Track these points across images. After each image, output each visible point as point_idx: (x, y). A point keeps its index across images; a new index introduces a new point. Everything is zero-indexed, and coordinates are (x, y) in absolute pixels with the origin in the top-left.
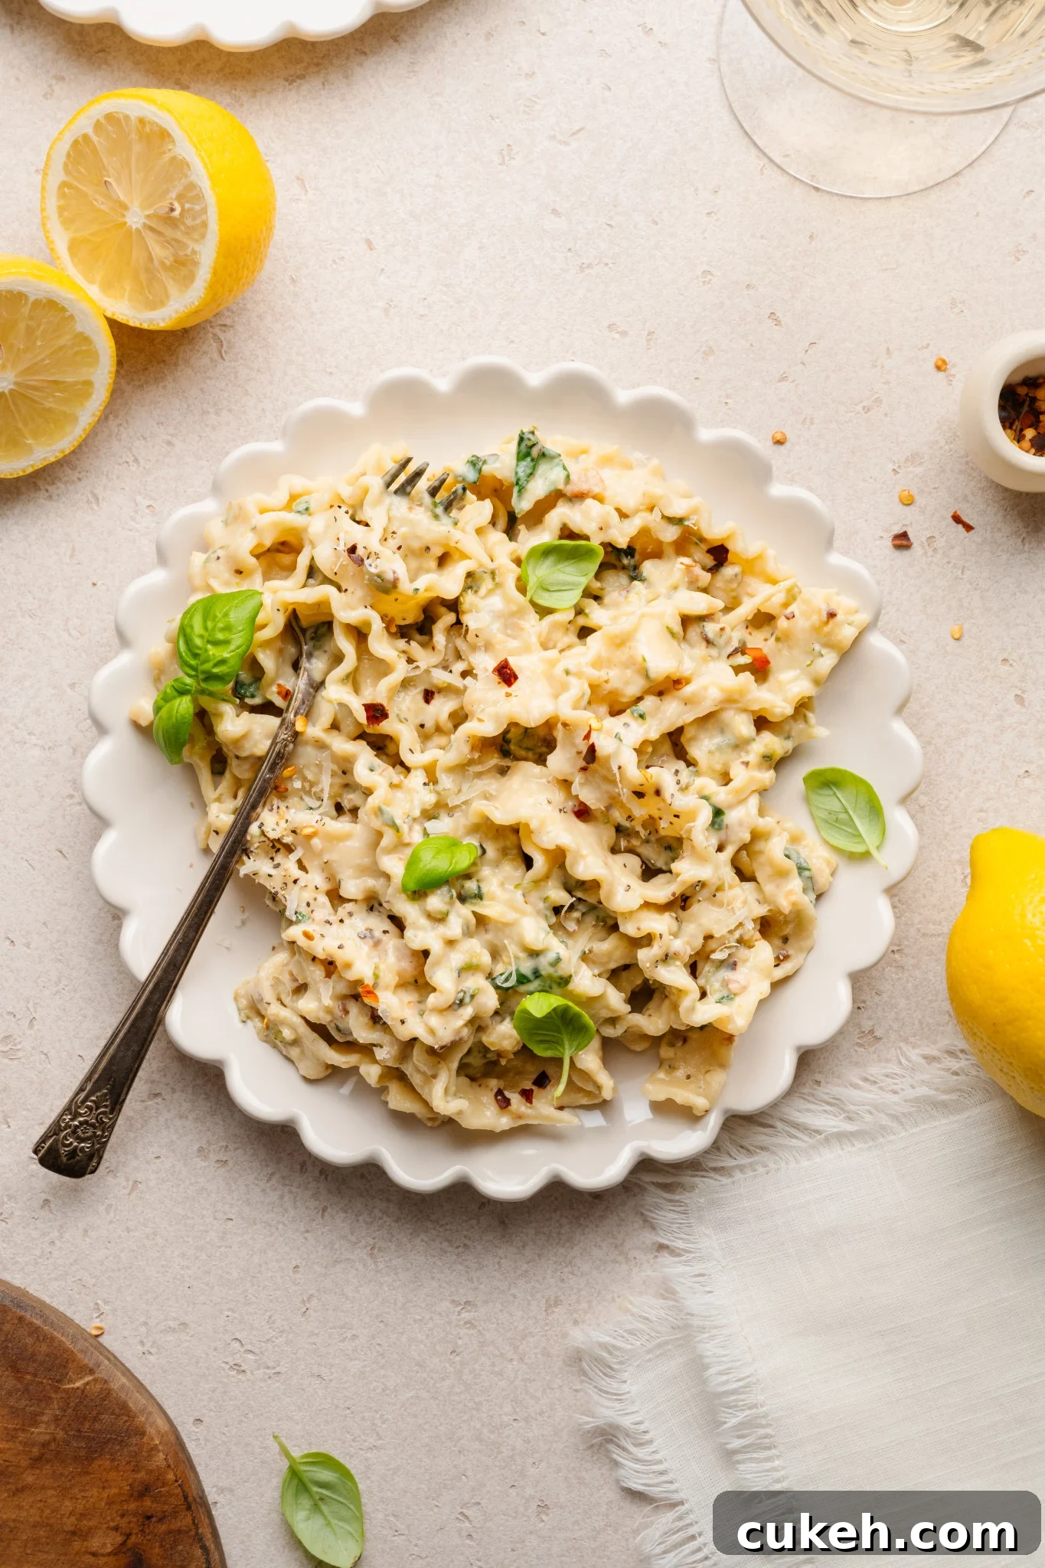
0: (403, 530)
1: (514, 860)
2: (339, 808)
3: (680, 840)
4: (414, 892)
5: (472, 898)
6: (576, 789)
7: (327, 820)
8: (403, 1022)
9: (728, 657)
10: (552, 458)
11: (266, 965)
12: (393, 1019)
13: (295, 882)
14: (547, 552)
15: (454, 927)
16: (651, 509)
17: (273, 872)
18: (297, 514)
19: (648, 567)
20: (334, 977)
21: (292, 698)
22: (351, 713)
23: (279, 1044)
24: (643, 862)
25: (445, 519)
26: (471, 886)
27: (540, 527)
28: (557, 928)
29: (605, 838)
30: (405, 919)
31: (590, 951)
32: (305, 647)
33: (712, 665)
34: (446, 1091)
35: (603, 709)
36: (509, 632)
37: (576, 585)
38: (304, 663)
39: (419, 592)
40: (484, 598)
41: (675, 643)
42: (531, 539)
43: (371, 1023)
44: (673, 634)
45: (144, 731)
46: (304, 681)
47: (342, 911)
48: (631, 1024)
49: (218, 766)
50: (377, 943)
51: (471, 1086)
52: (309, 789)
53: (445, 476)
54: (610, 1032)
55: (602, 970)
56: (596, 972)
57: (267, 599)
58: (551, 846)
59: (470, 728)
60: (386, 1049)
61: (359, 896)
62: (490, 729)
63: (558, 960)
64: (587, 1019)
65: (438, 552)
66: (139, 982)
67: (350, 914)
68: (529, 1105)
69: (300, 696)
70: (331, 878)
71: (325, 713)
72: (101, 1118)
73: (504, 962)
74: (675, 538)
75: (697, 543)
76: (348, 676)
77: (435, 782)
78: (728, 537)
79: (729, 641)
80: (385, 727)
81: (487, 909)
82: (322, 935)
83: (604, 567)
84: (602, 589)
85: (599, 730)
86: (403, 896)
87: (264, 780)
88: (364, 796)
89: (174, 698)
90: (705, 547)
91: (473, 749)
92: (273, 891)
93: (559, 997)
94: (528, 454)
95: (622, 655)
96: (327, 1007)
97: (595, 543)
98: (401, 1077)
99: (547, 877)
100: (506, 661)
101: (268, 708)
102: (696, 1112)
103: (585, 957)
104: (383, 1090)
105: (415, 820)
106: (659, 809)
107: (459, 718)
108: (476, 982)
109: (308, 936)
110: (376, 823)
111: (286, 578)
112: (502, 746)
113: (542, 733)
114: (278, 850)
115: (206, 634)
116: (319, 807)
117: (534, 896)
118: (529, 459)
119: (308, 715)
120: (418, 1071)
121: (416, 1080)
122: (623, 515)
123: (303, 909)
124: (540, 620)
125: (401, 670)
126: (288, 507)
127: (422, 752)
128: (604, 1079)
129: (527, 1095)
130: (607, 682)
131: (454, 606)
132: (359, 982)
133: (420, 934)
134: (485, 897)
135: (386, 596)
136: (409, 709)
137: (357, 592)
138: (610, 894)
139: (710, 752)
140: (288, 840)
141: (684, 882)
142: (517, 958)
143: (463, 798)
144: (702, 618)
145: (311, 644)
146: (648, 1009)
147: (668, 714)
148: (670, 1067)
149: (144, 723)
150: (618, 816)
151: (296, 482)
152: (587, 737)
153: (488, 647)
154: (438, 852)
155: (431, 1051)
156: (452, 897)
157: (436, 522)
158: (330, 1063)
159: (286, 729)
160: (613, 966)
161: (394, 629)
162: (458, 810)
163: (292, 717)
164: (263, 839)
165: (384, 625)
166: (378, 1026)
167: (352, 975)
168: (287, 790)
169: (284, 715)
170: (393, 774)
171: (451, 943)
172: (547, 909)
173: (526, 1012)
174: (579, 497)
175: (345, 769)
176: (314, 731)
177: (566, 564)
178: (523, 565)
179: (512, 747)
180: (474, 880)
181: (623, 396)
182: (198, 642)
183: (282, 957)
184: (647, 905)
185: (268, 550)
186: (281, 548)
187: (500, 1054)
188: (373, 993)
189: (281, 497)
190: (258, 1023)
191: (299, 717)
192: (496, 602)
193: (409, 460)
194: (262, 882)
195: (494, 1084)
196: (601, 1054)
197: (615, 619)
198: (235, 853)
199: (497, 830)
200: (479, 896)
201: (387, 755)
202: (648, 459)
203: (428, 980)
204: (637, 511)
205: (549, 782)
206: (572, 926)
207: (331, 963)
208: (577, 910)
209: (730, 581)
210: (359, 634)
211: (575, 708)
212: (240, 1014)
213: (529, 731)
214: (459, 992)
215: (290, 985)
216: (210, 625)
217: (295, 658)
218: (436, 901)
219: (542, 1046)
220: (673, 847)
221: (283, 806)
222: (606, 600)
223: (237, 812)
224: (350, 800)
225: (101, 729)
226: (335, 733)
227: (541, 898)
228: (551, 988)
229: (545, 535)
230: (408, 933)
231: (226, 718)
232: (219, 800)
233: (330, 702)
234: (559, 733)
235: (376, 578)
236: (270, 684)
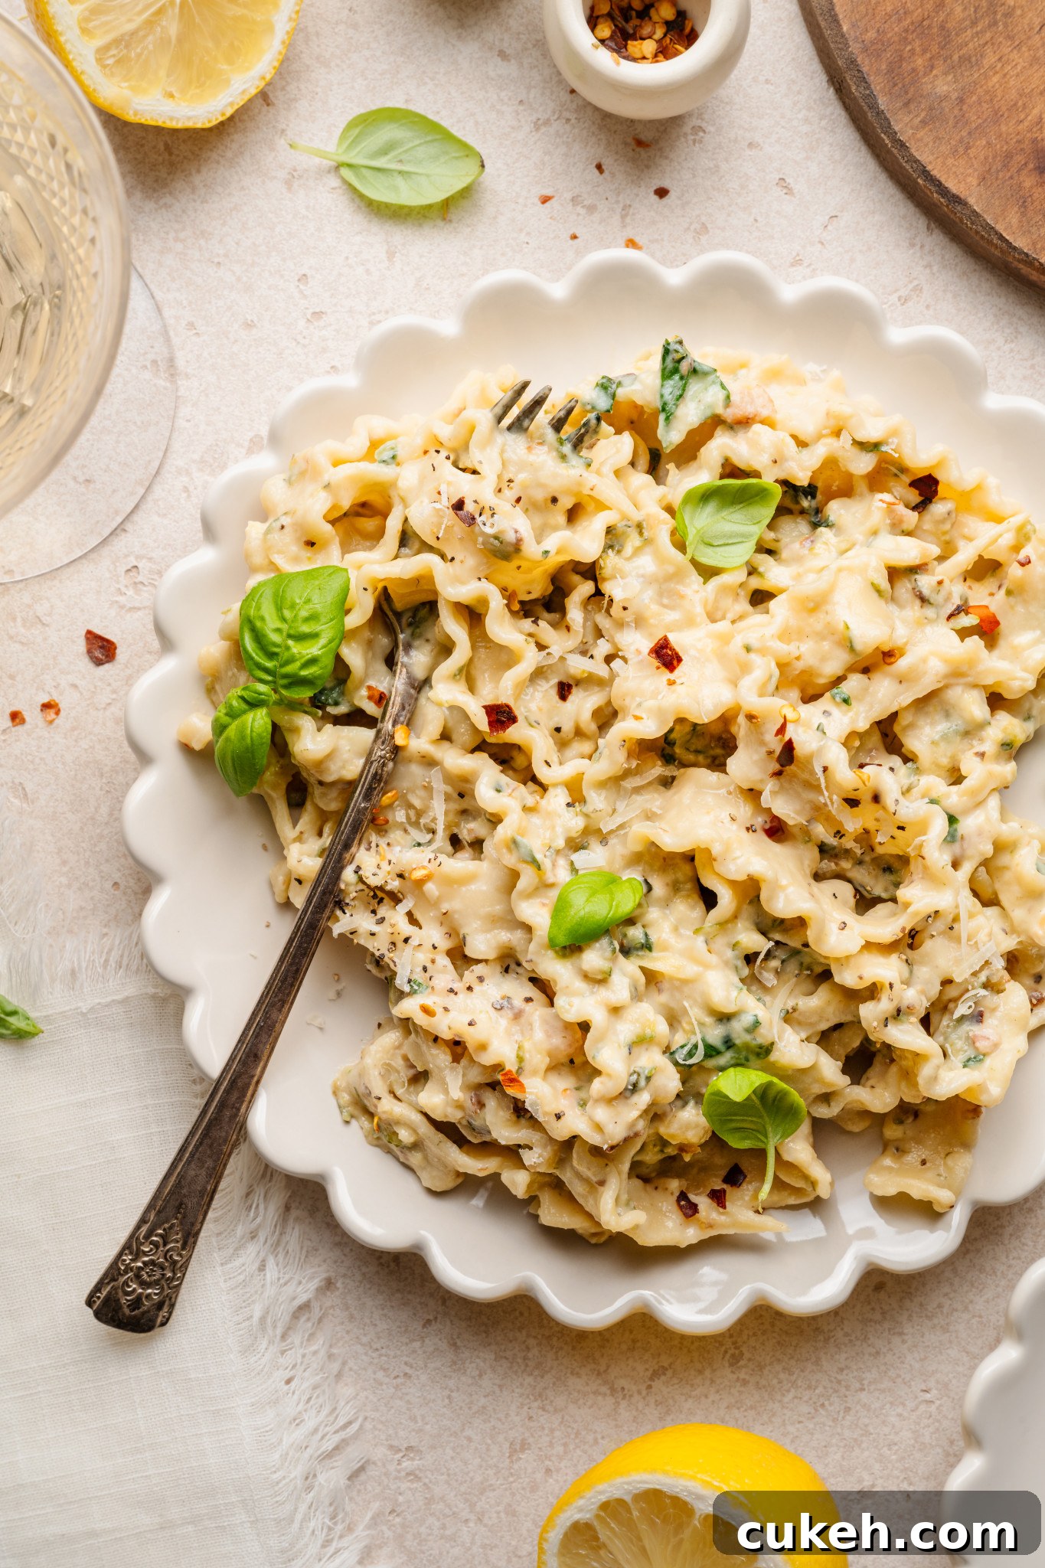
0: (521, 477)
1: (688, 896)
2: (455, 842)
3: (904, 860)
4: (564, 948)
5: (637, 949)
6: (766, 800)
7: (442, 858)
8: (558, 1117)
9: (949, 618)
10: (706, 374)
11: (373, 1048)
12: (546, 1114)
13: (406, 940)
14: (706, 496)
15: (620, 988)
16: (838, 433)
17: (376, 929)
18: (382, 465)
19: (835, 509)
20: (464, 1062)
21: (388, 703)
22: (467, 717)
23: (395, 1149)
24: (857, 890)
25: (574, 460)
26: (635, 933)
27: (694, 465)
28: (752, 981)
29: (807, 862)
30: (555, 982)
31: (794, 1010)
32: (401, 636)
33: (928, 629)
34: (617, 1200)
35: (795, 694)
36: (665, 601)
37: (746, 536)
38: (401, 657)
39: (551, 554)
40: (628, 559)
41: (882, 603)
42: (684, 481)
43: (514, 1118)
44: (879, 592)
45: (199, 757)
46: (403, 681)
47: (470, 976)
48: (849, 1099)
49: (295, 796)
50: (518, 1016)
51: (646, 1190)
52: (416, 819)
53: (573, 403)
54: (824, 1112)
55: (810, 1032)
56: (804, 1035)
57: (353, 575)
58: (741, 877)
59: (625, 728)
60: (537, 1150)
61: (491, 955)
62: (651, 729)
63: (757, 1024)
64: (795, 1097)
65: (566, 503)
66: (210, 1078)
67: (481, 979)
68: (721, 1210)
69: (399, 700)
70: (452, 932)
71: (432, 719)
72: (171, 1256)
73: (684, 1030)
74: (870, 468)
75: (896, 475)
76: (460, 670)
77: (582, 800)
78: (940, 464)
79: (948, 598)
80: (513, 734)
81: (657, 962)
82: (446, 1009)
83: (782, 511)
84: (777, 541)
85: (796, 721)
86: (550, 953)
87: (359, 811)
88: (488, 824)
89: (244, 712)
90: (907, 479)
91: (630, 755)
92: (377, 954)
93: (760, 1073)
94: (676, 371)
95: (817, 623)
96: (457, 1101)
97: (768, 480)
98: (557, 1186)
99: (735, 917)
100: (666, 639)
101: (357, 718)
102: (937, 1208)
103: (789, 1017)
104: (533, 1200)
105: (558, 852)
106: (877, 820)
107: (606, 717)
108: (652, 1059)
109: (427, 1011)
110: (510, 860)
111: (371, 548)
112: (663, 750)
113: (716, 729)
114: (381, 901)
115: (284, 627)
116: (430, 842)
117: (720, 943)
118: (677, 377)
119: (409, 724)
120: (578, 1175)
121: (577, 1189)
122: (802, 444)
123: (419, 976)
124: (704, 583)
125: (531, 658)
126: (369, 455)
127: (561, 764)
128: (819, 1172)
129: (718, 1198)
130: (798, 658)
131: (590, 571)
132: (498, 1067)
133: (576, 1001)
134: (654, 949)
135: (504, 563)
136: (540, 710)
137: (467, 560)
138: (821, 935)
139: (933, 743)
140: (394, 885)
141: (916, 914)
142: (701, 1024)
143: (618, 820)
144: (913, 570)
145: (409, 631)
146: (868, 1079)
147: (880, 695)
148: (897, 1150)
149: (197, 746)
150: (821, 832)
151: (377, 424)
152: (781, 730)
153: (639, 622)
154: (594, 893)
155: (596, 1151)
156: (614, 951)
157: (564, 465)
158: (461, 1170)
159: (383, 743)
160: (824, 1026)
161: (516, 607)
162: (612, 836)
163: (390, 727)
164: (361, 886)
165: (505, 602)
166: (523, 1121)
167: (487, 1059)
168: (387, 822)
169: (379, 725)
170: (526, 793)
171: (616, 1011)
172: (737, 958)
173: (719, 1094)
174: (743, 423)
175: (462, 791)
176: (419, 742)
177: (731, 510)
178: (678, 515)
179: (678, 750)
180: (639, 925)
181: (790, 291)
182: (275, 638)
183: (392, 1037)
184: (869, 946)
185: (345, 514)
186: (361, 510)
187: (683, 1148)
188: (518, 1081)
189: (358, 443)
190: (365, 1122)
191: (398, 727)
192: (646, 563)
193: (524, 386)
194: (362, 942)
195: (675, 1185)
196: (811, 1140)
197: (798, 577)
198: (326, 906)
199: (664, 859)
200: (647, 946)
201: (514, 770)
202: (824, 371)
203: (590, 1060)
204: (819, 437)
205: (730, 793)
206: (769, 978)
207: (457, 1043)
208: (774, 957)
209: (943, 521)
210: (473, 615)
211: (761, 695)
212: (341, 1112)
213: (698, 728)
214: (631, 1075)
215: (406, 1074)
216: (287, 614)
217: (388, 651)
218: (594, 958)
219: (737, 1135)
220: (894, 867)
221: (383, 843)
222: (785, 554)
223: (326, 853)
224: (470, 831)
225: (144, 758)
226: (446, 744)
227: (728, 945)
228: (747, 1060)
229: (703, 475)
230: (559, 1001)
231: (303, 733)
232: (299, 839)
233: (439, 705)
234: (741, 729)
235: (492, 540)
236: (358, 688)
